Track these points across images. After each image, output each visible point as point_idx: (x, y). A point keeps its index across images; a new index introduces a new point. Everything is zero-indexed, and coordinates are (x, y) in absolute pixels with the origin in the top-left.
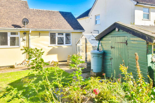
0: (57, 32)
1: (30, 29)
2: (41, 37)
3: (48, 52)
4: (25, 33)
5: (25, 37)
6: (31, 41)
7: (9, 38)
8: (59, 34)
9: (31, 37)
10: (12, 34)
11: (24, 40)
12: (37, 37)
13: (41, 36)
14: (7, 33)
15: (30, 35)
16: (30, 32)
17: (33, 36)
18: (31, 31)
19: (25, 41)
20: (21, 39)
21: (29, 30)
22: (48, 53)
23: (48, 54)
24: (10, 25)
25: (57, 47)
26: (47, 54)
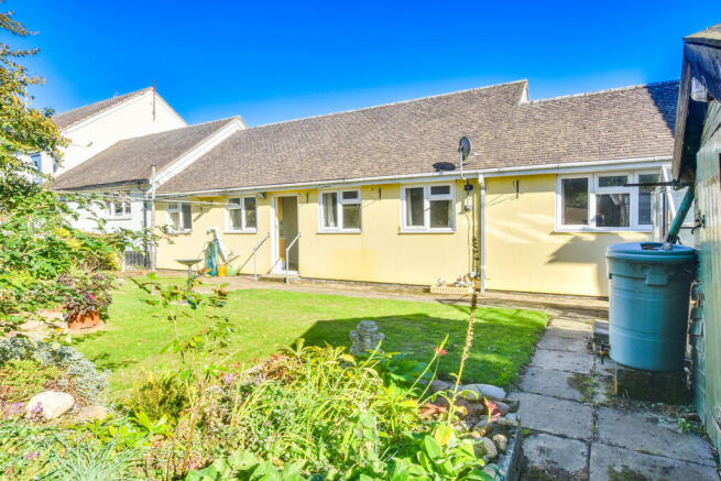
0: (593, 173)
1: (479, 171)
3: (554, 254)
4: (470, 186)
5: (470, 198)
6: (486, 212)
7: (427, 205)
8: (604, 182)
9: (488, 198)
10: (436, 190)
11: (466, 209)
12: (507, 198)
13: (525, 195)
14: (421, 189)
15: (483, 192)
16: (481, 179)
17: (494, 193)
18: (486, 179)
19: (471, 213)
20: (458, 207)
21: (477, 174)
22: (552, 258)
23: (552, 261)
24: (428, 165)
25: (592, 238)
26: (549, 259)
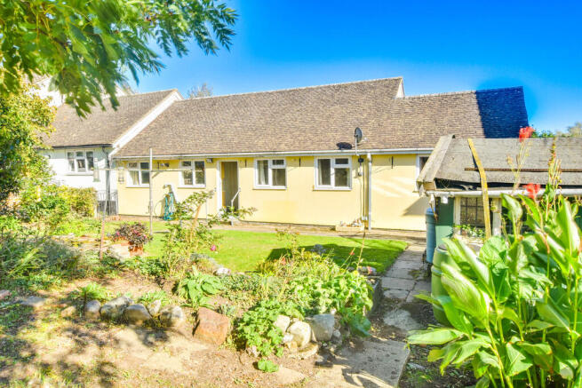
1: (367, 150)
2: (395, 167)
3: (408, 209)
4: (361, 160)
5: (362, 168)
6: (372, 177)
7: (332, 171)
9: (373, 168)
10: (339, 161)
11: (359, 175)
12: (386, 169)
14: (329, 160)
15: (370, 164)
16: (369, 156)
17: (377, 165)
18: (372, 156)
19: (361, 178)
20: (353, 173)
21: (366, 152)
23: (405, 215)
